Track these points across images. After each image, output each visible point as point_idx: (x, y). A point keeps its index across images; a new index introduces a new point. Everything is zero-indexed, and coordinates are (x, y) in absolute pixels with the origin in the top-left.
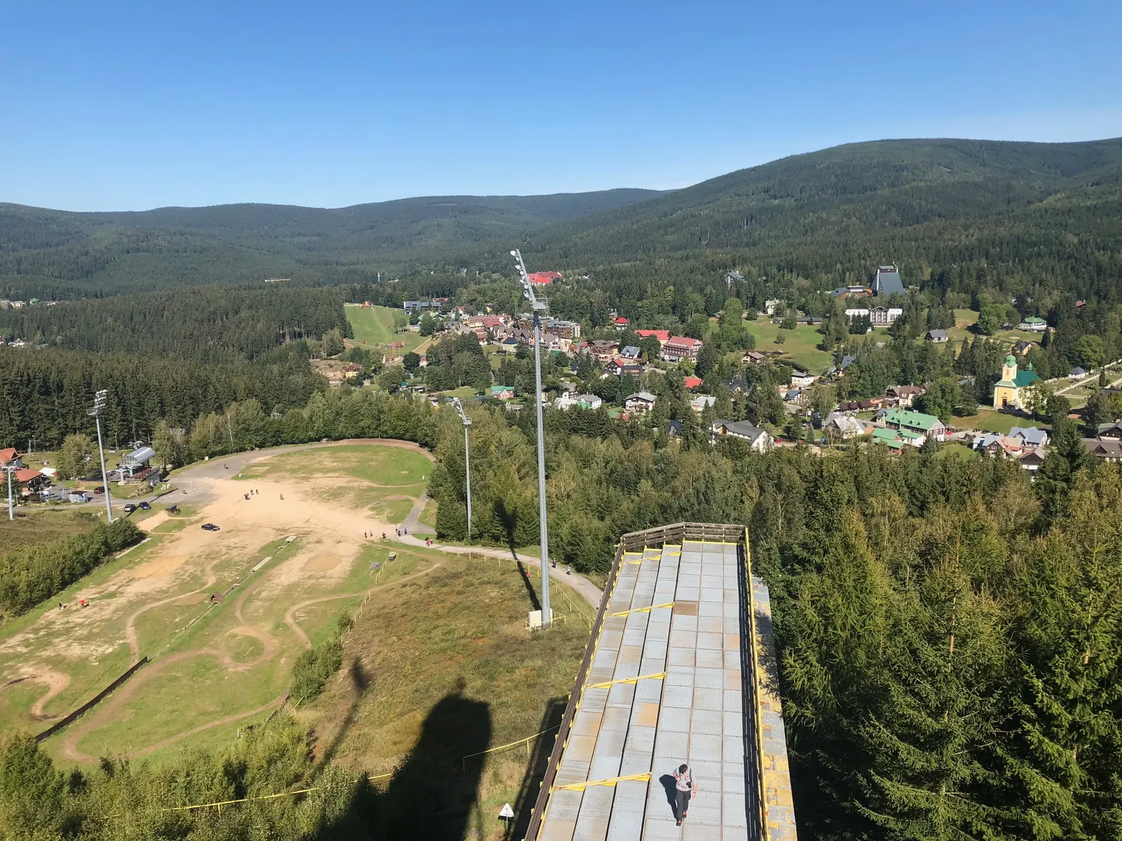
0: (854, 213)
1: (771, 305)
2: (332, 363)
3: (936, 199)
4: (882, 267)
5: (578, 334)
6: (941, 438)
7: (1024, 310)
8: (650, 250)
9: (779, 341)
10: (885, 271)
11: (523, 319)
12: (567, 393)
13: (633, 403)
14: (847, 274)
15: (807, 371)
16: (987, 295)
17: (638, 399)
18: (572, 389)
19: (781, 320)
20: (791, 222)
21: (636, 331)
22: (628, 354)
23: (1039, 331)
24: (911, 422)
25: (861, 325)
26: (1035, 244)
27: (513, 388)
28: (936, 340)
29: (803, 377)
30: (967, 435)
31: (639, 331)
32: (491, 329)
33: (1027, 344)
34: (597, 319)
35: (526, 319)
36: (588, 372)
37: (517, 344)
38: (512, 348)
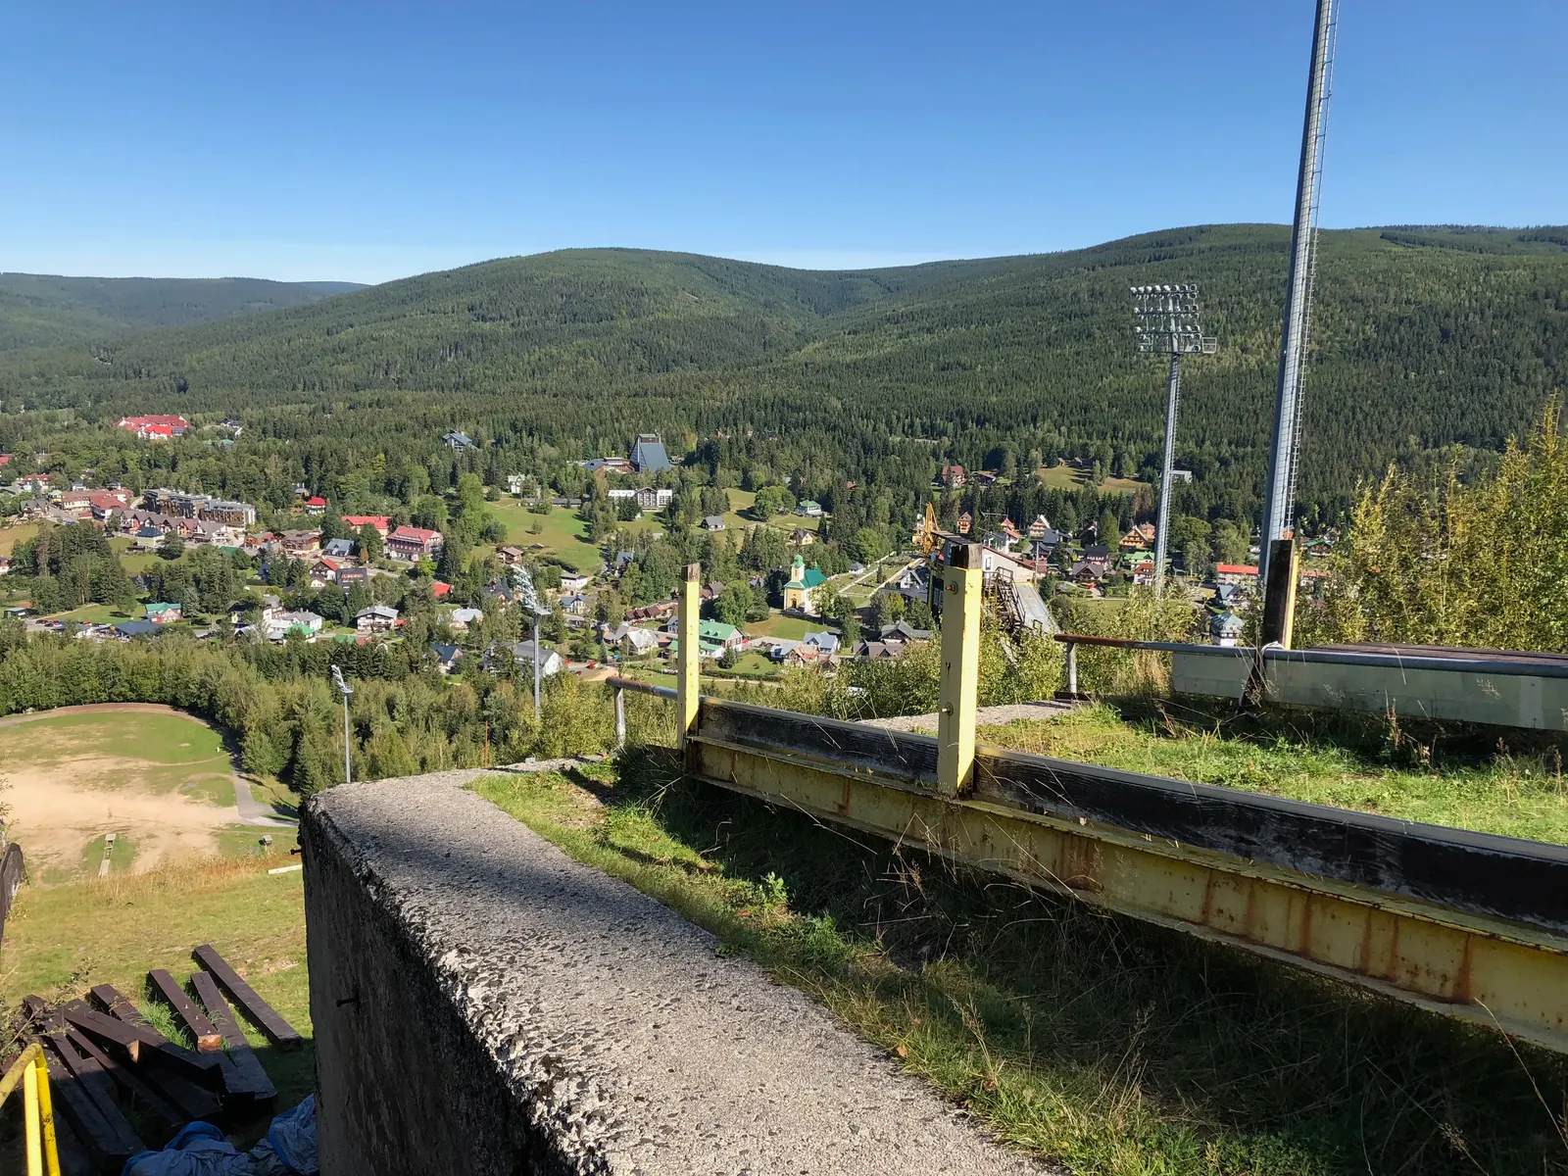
0: (591, 351)
1: (516, 482)
3: (686, 338)
4: (643, 436)
5: (252, 520)
6: (739, 647)
7: (799, 493)
8: (314, 385)
9: (535, 530)
10: (647, 440)
11: (161, 497)
12: (270, 610)
13: (368, 621)
14: (601, 441)
15: (577, 570)
16: (760, 473)
17: (374, 615)
18: (274, 604)
19: (531, 502)
20: (511, 358)
21: (344, 518)
22: (336, 550)
23: (814, 516)
24: (708, 633)
25: (629, 510)
26: (799, 409)
27: (179, 606)
28: (712, 529)
29: (574, 579)
30: (763, 643)
31: (349, 518)
32: (108, 513)
33: (805, 533)
34: (279, 499)
35: (166, 498)
36: (286, 578)
37: (163, 537)
38: (154, 543)
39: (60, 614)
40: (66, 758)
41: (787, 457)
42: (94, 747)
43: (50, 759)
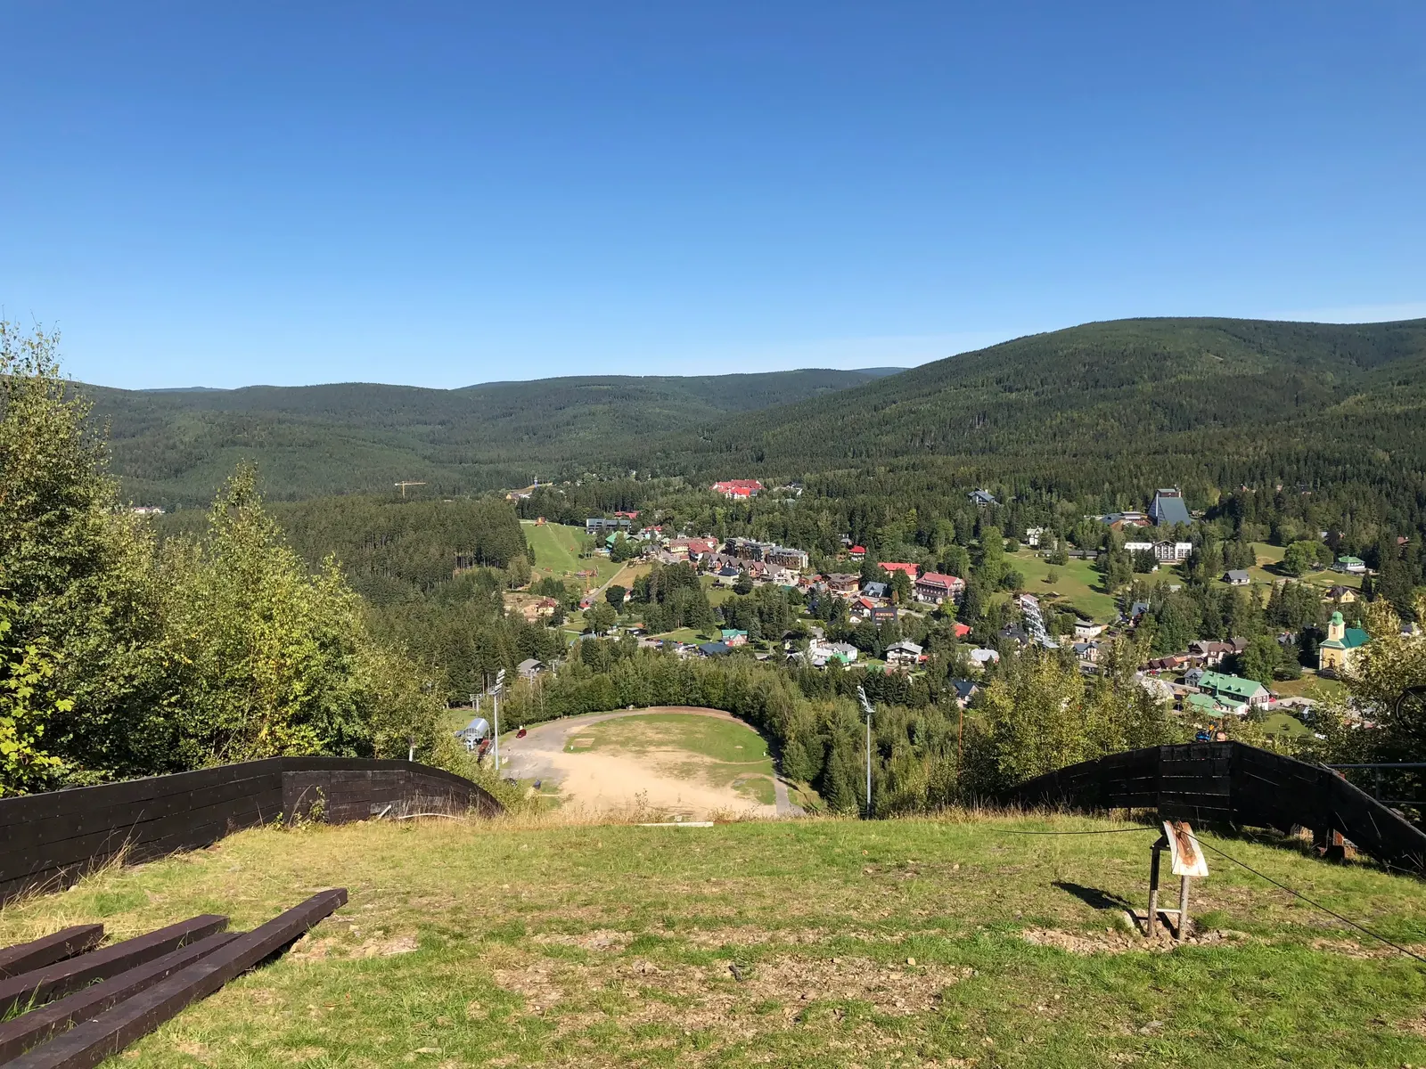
0: (1112, 413)
1: (1034, 535)
2: (521, 596)
3: (1210, 398)
4: (1160, 490)
5: (805, 564)
6: (1266, 706)
7: (1336, 549)
8: (861, 453)
9: (1051, 580)
10: (1166, 495)
11: (739, 544)
12: (815, 640)
13: (896, 655)
14: (1118, 496)
15: (1092, 618)
16: (1291, 528)
17: (901, 650)
18: (819, 635)
19: (1048, 553)
20: (1034, 423)
21: (880, 564)
22: (872, 592)
23: (1356, 573)
24: (1229, 688)
25: (1145, 562)
26: (1337, 463)
27: (745, 632)
28: (1235, 583)
29: (1089, 627)
30: (1294, 703)
31: (883, 564)
32: (700, 556)
33: (1345, 591)
34: (827, 546)
35: (742, 545)
36: (829, 613)
37: (737, 577)
38: (730, 581)
39: (662, 634)
40: (652, 748)
41: (1324, 510)
42: (673, 742)
43: (640, 747)
